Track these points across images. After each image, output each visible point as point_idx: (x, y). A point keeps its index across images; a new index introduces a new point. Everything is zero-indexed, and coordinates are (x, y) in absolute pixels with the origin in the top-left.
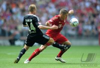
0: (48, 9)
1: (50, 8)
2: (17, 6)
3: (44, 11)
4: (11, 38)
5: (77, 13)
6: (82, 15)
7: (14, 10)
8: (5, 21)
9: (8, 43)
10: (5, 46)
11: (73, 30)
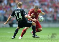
0: (34, 3)
1: (36, 3)
2: (14, 2)
3: (32, 5)
4: (10, 22)
5: (53, 6)
6: (56, 7)
7: (12, 4)
8: (6, 11)
9: (8, 26)
10: (6, 27)
11: (50, 17)
